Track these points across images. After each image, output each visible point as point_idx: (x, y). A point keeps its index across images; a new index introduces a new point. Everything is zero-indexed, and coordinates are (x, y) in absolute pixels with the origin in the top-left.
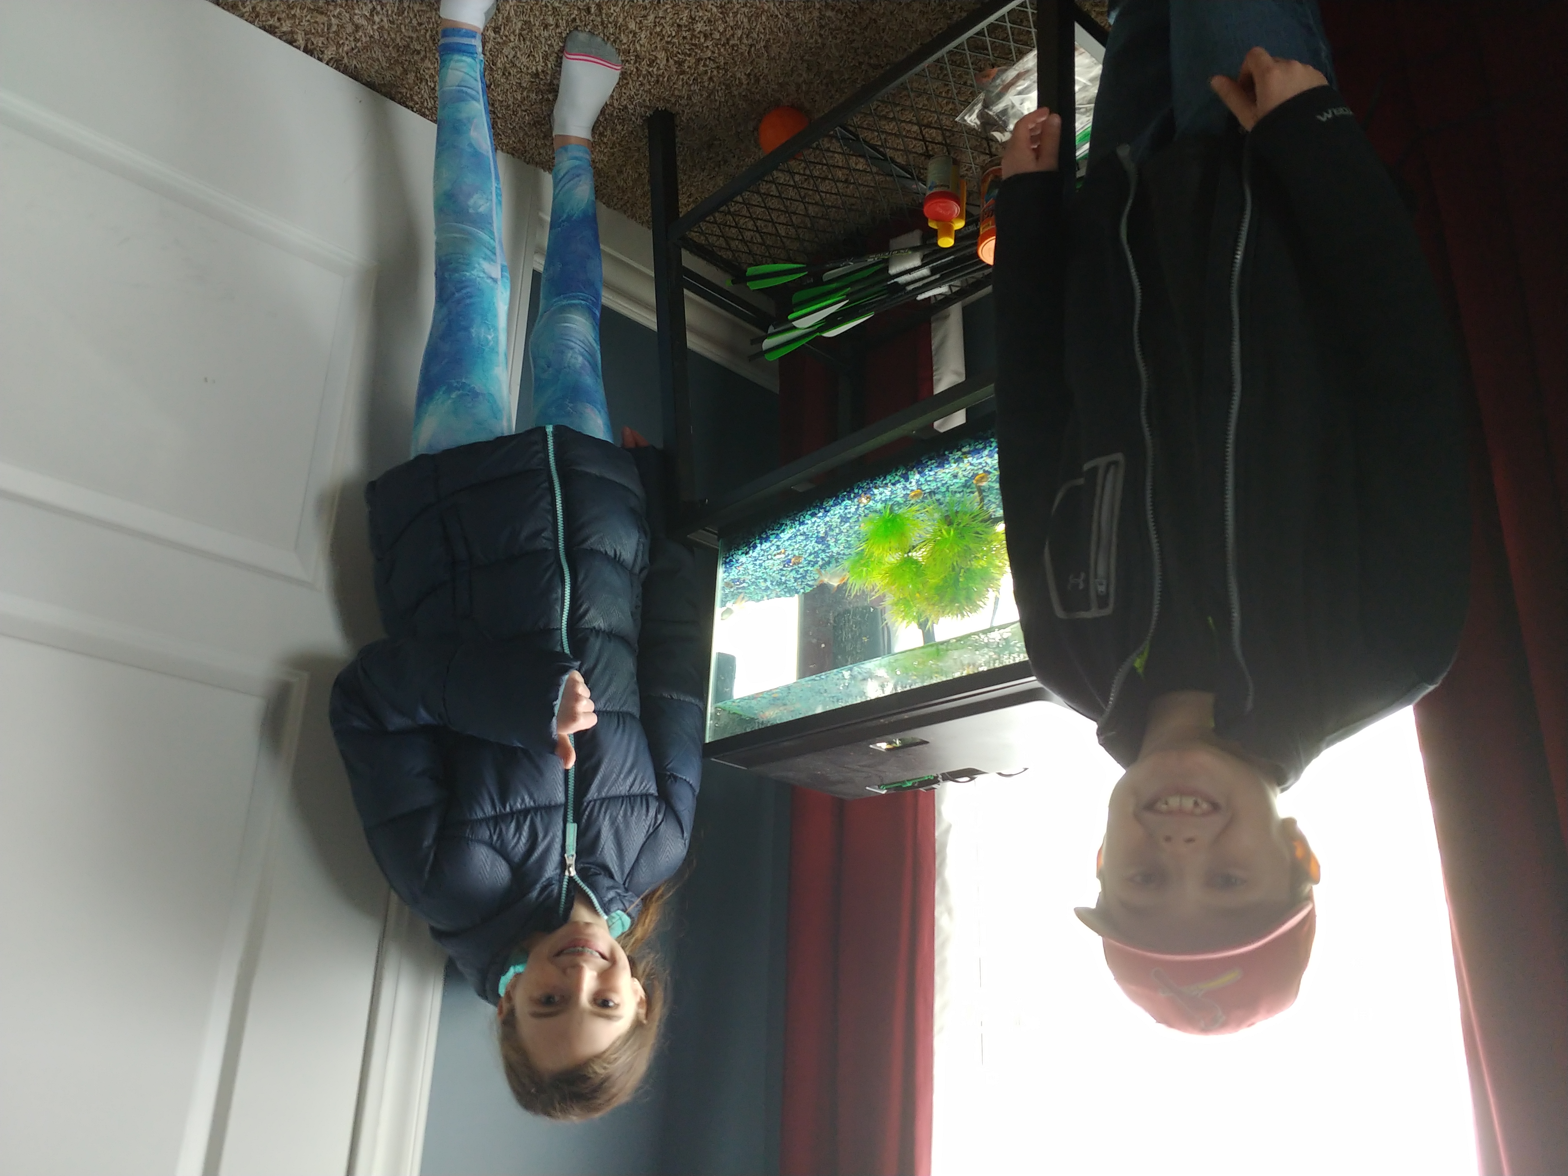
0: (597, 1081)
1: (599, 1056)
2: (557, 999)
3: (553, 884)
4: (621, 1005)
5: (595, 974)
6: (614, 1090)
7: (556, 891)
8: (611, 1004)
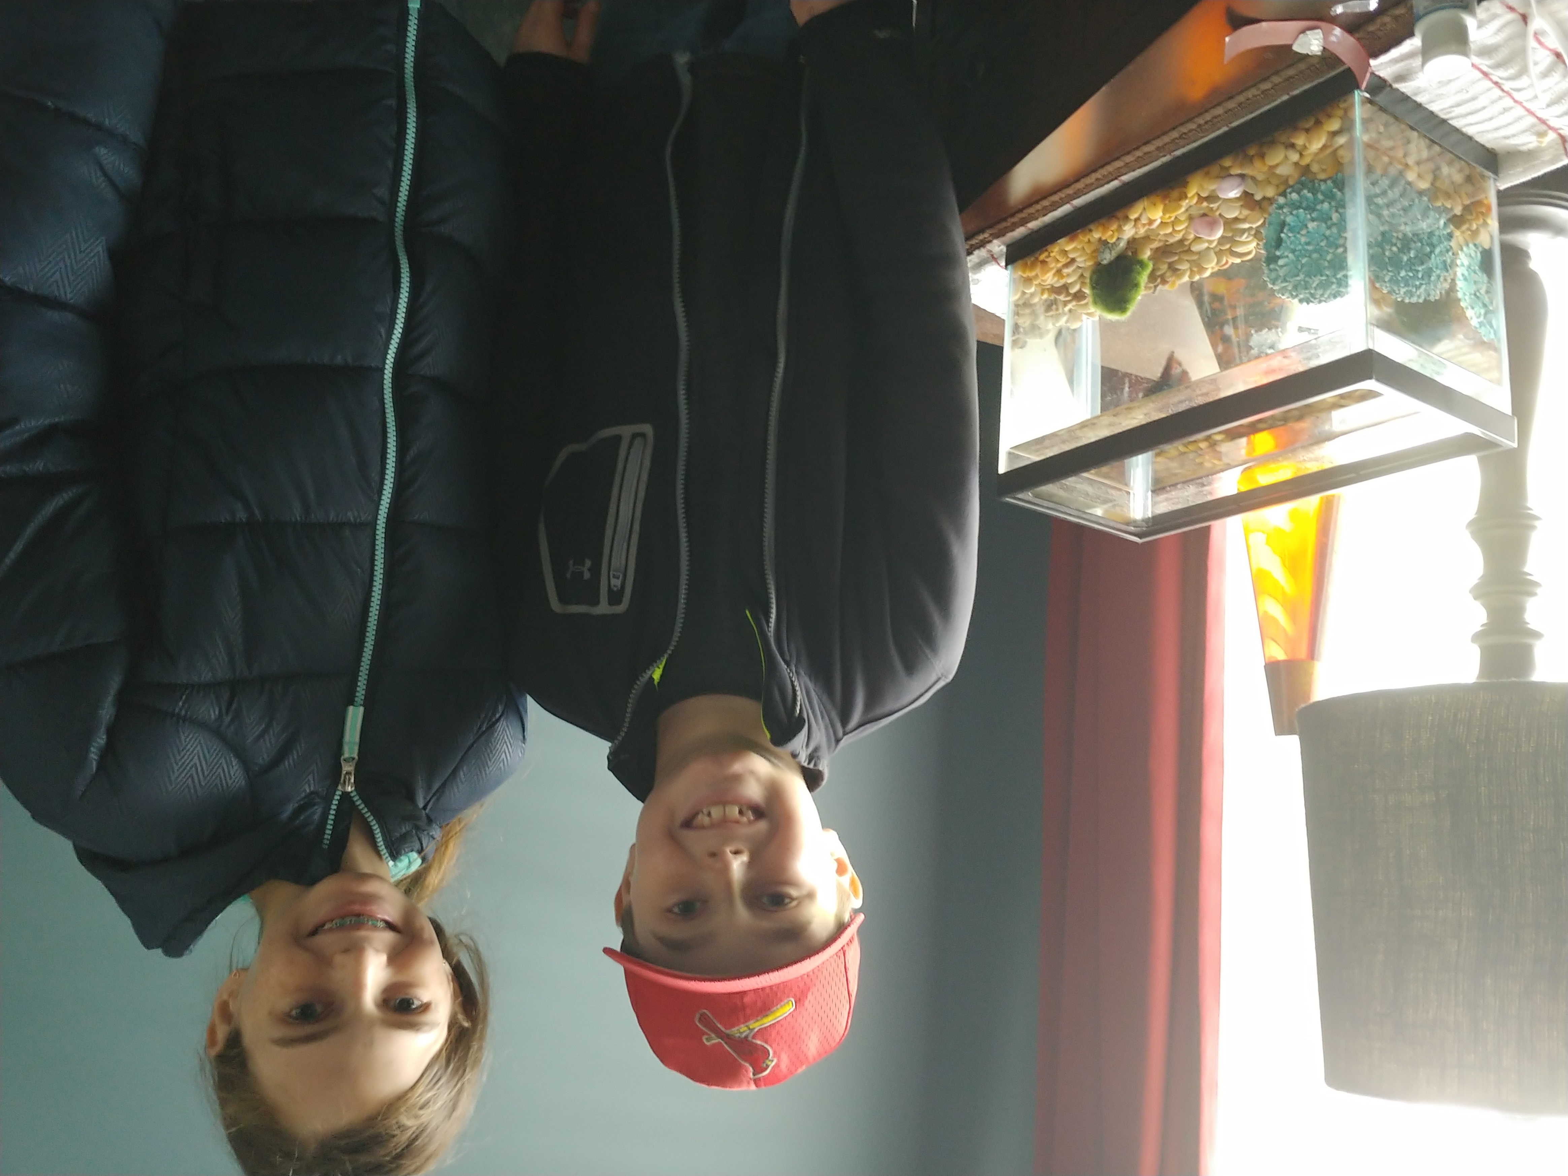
0: (403, 1139)
1: (401, 1098)
2: (319, 1008)
3: (314, 805)
4: (433, 1005)
5: (384, 958)
6: (432, 1148)
7: (316, 817)
8: (416, 1003)
